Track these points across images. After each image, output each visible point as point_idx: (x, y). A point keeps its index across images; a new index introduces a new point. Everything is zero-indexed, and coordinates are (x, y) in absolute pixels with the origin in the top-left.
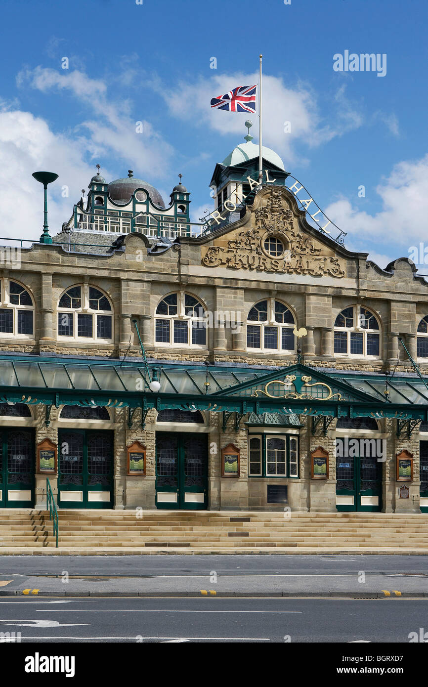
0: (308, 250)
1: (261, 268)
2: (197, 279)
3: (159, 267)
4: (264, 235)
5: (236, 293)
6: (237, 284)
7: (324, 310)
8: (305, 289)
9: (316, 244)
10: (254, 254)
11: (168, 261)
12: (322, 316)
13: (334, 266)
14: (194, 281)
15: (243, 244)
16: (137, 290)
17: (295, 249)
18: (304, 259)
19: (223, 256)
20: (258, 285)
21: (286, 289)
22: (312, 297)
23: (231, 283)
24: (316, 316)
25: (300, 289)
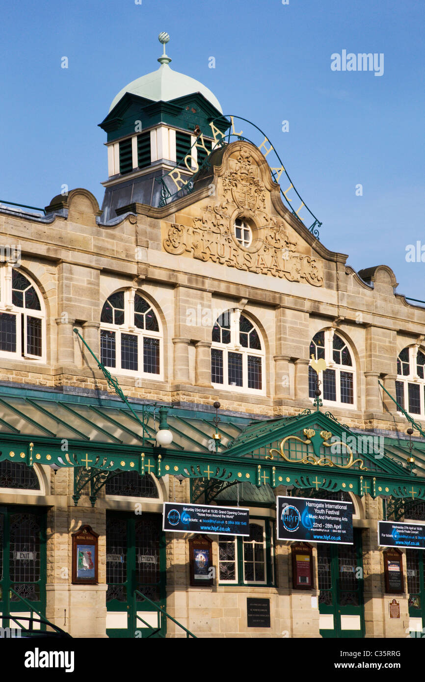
0: (282, 243)
1: (231, 263)
2: (157, 271)
3: (110, 247)
4: (233, 212)
5: (203, 298)
6: (204, 283)
7: (300, 333)
8: (280, 299)
9: (291, 234)
12: (299, 342)
13: (311, 268)
14: (153, 273)
15: (210, 224)
16: (81, 281)
18: (280, 256)
19: (187, 239)
20: (228, 288)
21: (259, 298)
22: (287, 311)
23: (197, 282)
24: (293, 341)
25: (274, 298)
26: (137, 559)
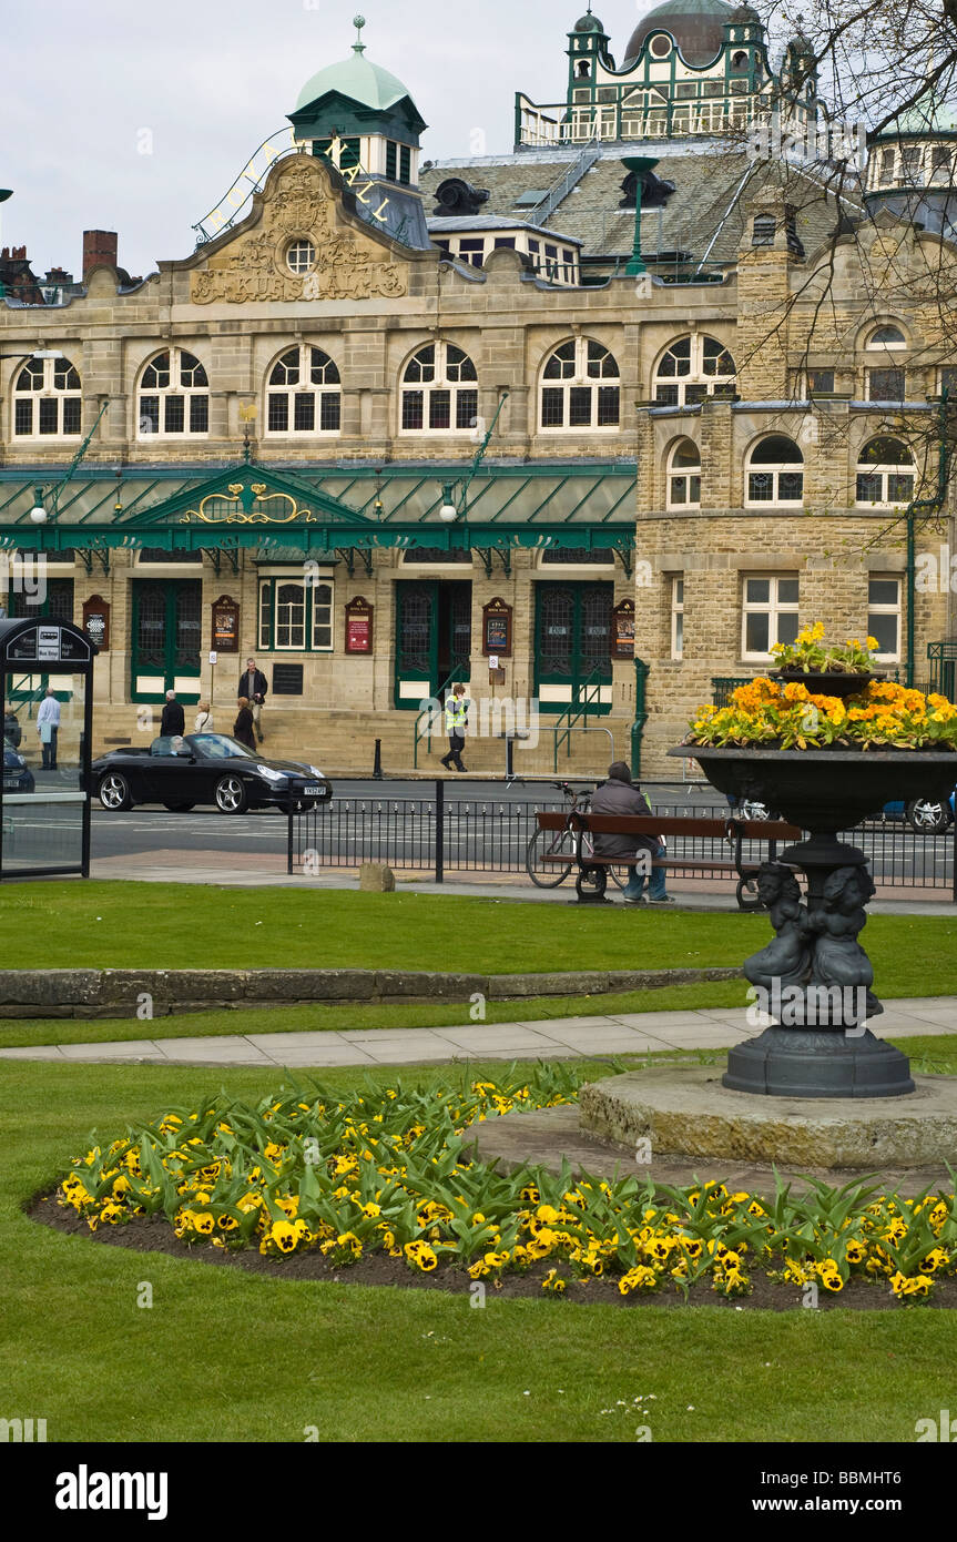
0: (346, 257)
1: (275, 297)
2: (183, 327)
3: (131, 314)
4: (278, 239)
5: (238, 344)
6: (239, 327)
7: (371, 358)
8: (342, 323)
9: (362, 242)
10: (265, 275)
11: (144, 303)
12: (367, 369)
13: (387, 278)
14: (179, 330)
15: (248, 261)
16: (101, 355)
17: (328, 257)
18: (339, 273)
19: (219, 284)
20: (284, 325)
21: (312, 329)
22: (352, 336)
23: (231, 328)
24: (360, 369)
25: (333, 324)
26: (178, 625)
